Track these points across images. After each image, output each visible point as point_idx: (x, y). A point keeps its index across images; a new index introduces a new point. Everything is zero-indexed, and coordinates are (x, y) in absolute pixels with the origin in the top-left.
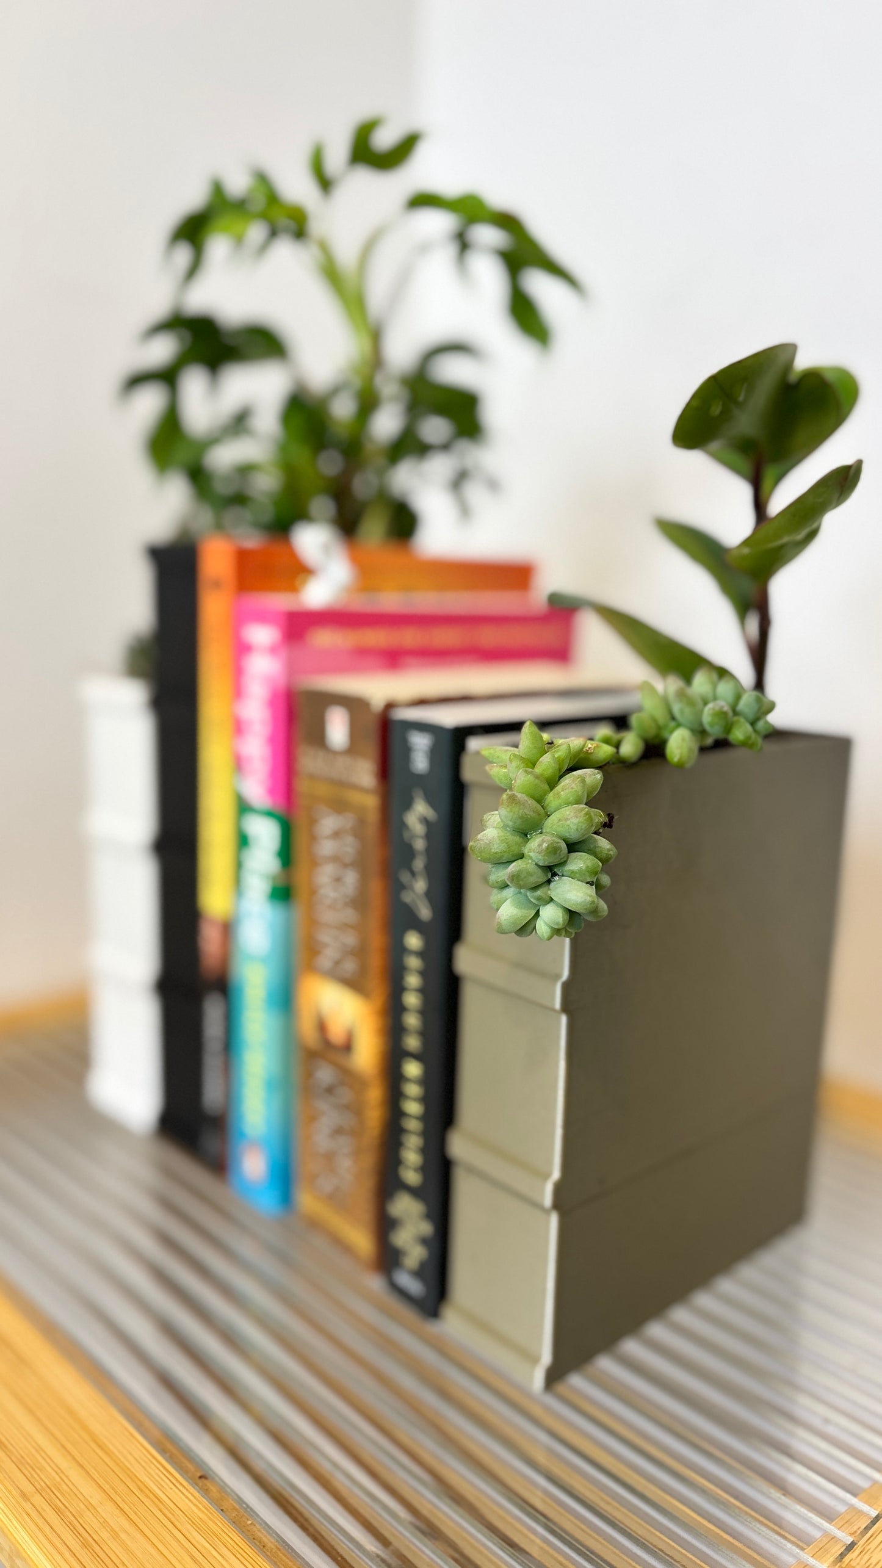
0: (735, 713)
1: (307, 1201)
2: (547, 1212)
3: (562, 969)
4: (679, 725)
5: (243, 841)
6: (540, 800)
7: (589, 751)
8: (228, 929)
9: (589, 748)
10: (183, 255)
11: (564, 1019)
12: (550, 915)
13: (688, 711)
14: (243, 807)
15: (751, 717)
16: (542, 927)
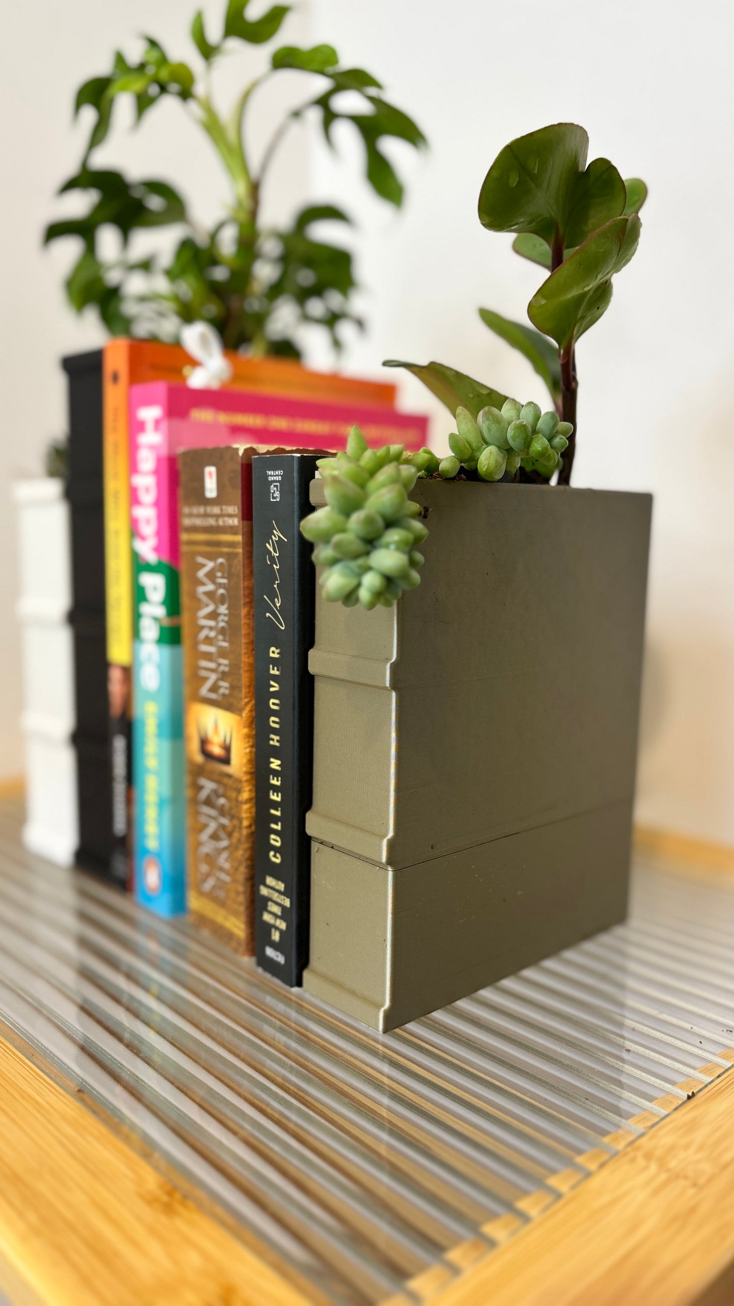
0: (535, 431)
1: (194, 902)
2: (382, 867)
3: (392, 652)
4: (488, 444)
5: (139, 595)
6: (362, 485)
7: (409, 458)
8: (128, 672)
9: (409, 456)
10: (89, 115)
11: (394, 694)
12: (371, 581)
13: (494, 427)
14: (138, 565)
15: (548, 432)
16: (364, 594)
